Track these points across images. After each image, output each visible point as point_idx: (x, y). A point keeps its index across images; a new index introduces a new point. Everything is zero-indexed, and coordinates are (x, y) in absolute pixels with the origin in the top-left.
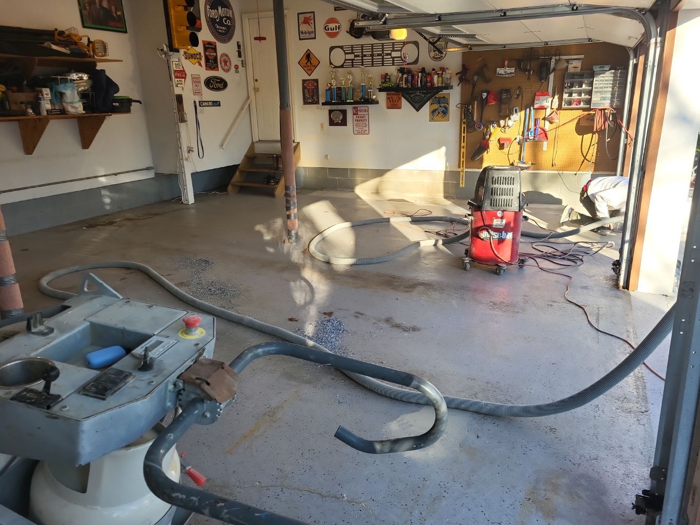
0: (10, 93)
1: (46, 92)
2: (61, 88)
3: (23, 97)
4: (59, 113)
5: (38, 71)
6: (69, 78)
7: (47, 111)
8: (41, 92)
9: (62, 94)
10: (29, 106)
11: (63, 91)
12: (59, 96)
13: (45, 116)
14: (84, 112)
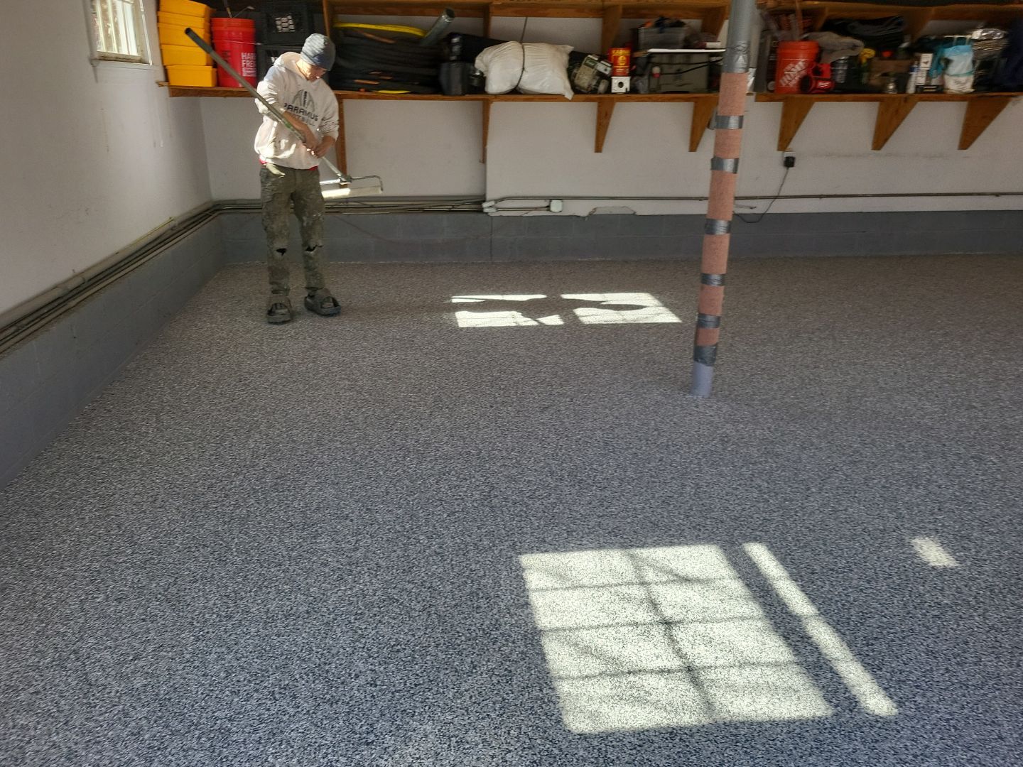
0: (875, 60)
1: (927, 59)
2: (950, 53)
3: (891, 66)
4: (934, 90)
5: (931, 26)
6: (968, 37)
7: (917, 87)
8: (918, 59)
9: (948, 62)
10: (892, 79)
11: (951, 58)
12: (942, 64)
13: (911, 95)
14: (972, 90)
